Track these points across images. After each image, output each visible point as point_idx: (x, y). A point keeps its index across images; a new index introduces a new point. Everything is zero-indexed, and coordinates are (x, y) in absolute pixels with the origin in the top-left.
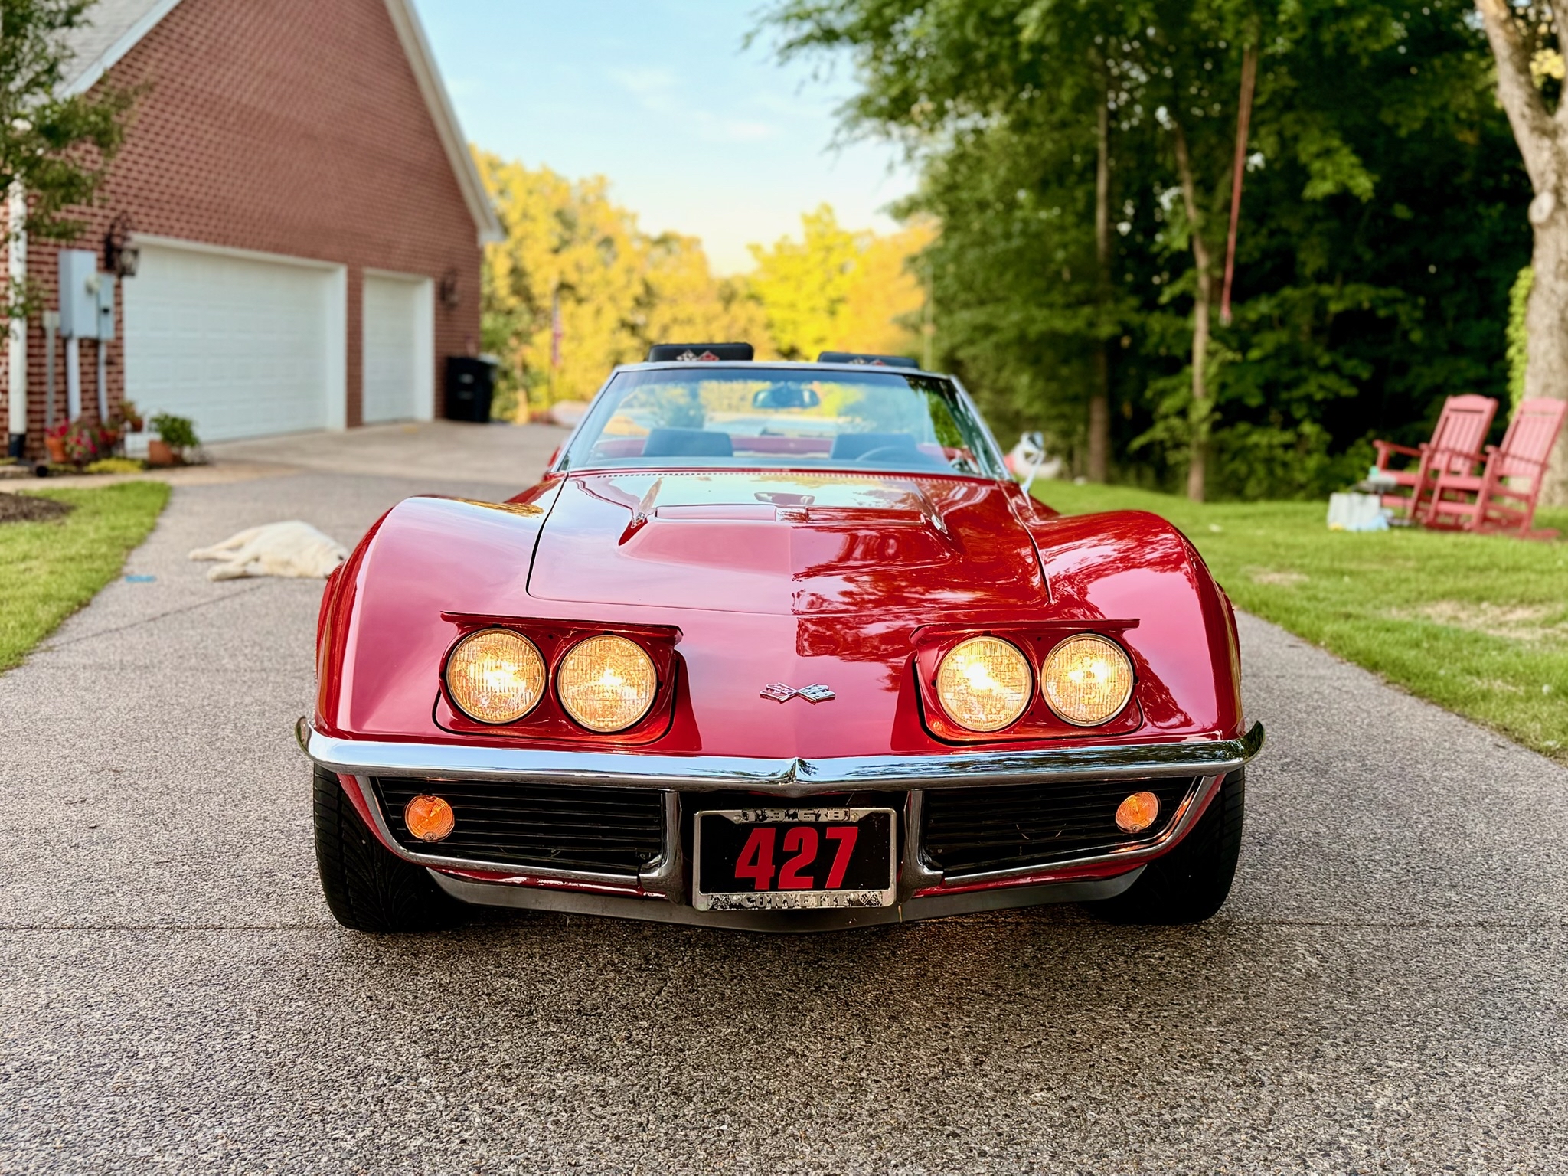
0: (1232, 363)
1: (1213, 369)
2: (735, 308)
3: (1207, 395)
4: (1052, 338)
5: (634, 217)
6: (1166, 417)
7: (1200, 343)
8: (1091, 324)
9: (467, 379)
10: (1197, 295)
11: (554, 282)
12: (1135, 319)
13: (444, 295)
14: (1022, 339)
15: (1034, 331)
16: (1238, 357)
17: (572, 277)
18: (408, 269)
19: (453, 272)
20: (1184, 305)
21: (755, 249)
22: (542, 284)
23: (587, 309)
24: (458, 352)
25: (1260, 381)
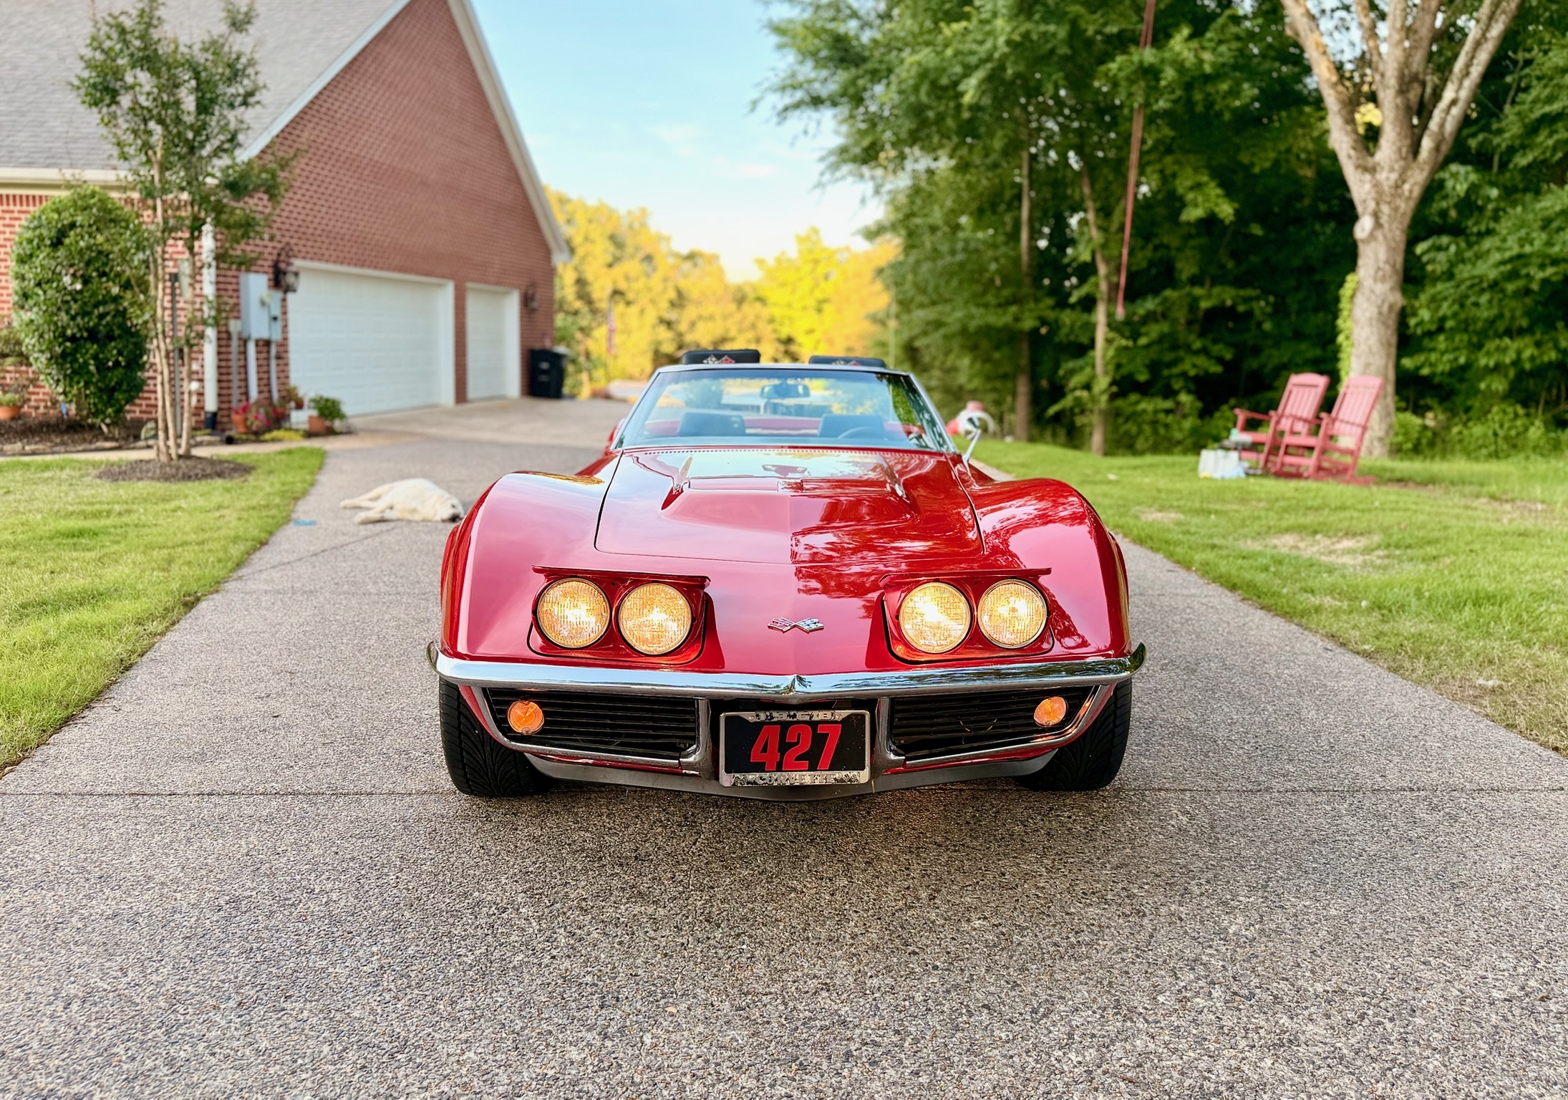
0: (1126, 348)
1: (1111, 353)
2: (746, 308)
3: (1106, 373)
4: (987, 331)
5: (668, 239)
6: (1075, 389)
7: (1101, 333)
8: (1017, 319)
9: (545, 366)
10: (1098, 296)
11: (608, 291)
12: (1051, 315)
13: (527, 302)
14: (964, 331)
15: (973, 325)
16: (1130, 343)
17: (622, 286)
18: (498, 283)
19: (533, 285)
20: (1088, 304)
21: (761, 262)
22: (600, 292)
23: (634, 310)
24: (537, 346)
25: (1147, 361)
